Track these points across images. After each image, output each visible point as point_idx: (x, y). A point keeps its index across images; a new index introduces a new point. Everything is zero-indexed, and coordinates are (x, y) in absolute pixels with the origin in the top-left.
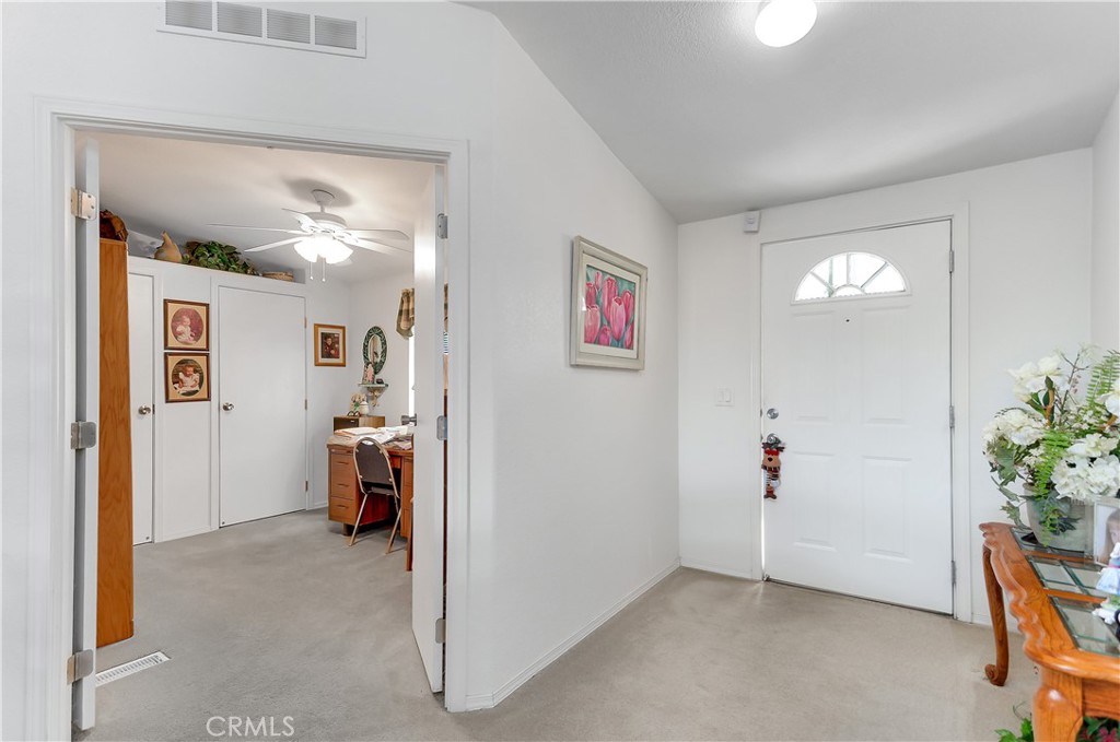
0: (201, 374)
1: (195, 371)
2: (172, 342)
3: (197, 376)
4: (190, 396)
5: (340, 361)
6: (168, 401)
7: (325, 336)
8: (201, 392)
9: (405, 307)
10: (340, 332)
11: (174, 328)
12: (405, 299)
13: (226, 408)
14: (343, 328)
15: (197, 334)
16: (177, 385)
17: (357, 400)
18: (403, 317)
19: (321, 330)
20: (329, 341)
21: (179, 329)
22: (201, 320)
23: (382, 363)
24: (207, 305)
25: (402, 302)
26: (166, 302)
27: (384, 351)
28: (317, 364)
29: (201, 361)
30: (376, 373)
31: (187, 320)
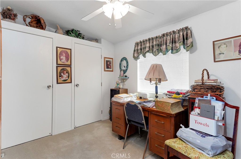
0: (69, 73)
1: (67, 73)
2: (59, 62)
3: (67, 74)
4: (65, 82)
5: (111, 70)
6: (58, 83)
7: (107, 61)
8: (68, 80)
9: (136, 48)
10: (111, 60)
11: (60, 57)
12: (136, 45)
13: (76, 86)
14: (112, 59)
15: (67, 60)
16: (61, 78)
17: (118, 83)
18: (135, 52)
19: (106, 59)
20: (108, 63)
21: (62, 57)
22: (69, 55)
23: (127, 70)
24: (71, 49)
25: (135, 47)
26: (57, 48)
27: (127, 66)
28: (105, 71)
29: (69, 69)
30: (124, 73)
31: (64, 54)
